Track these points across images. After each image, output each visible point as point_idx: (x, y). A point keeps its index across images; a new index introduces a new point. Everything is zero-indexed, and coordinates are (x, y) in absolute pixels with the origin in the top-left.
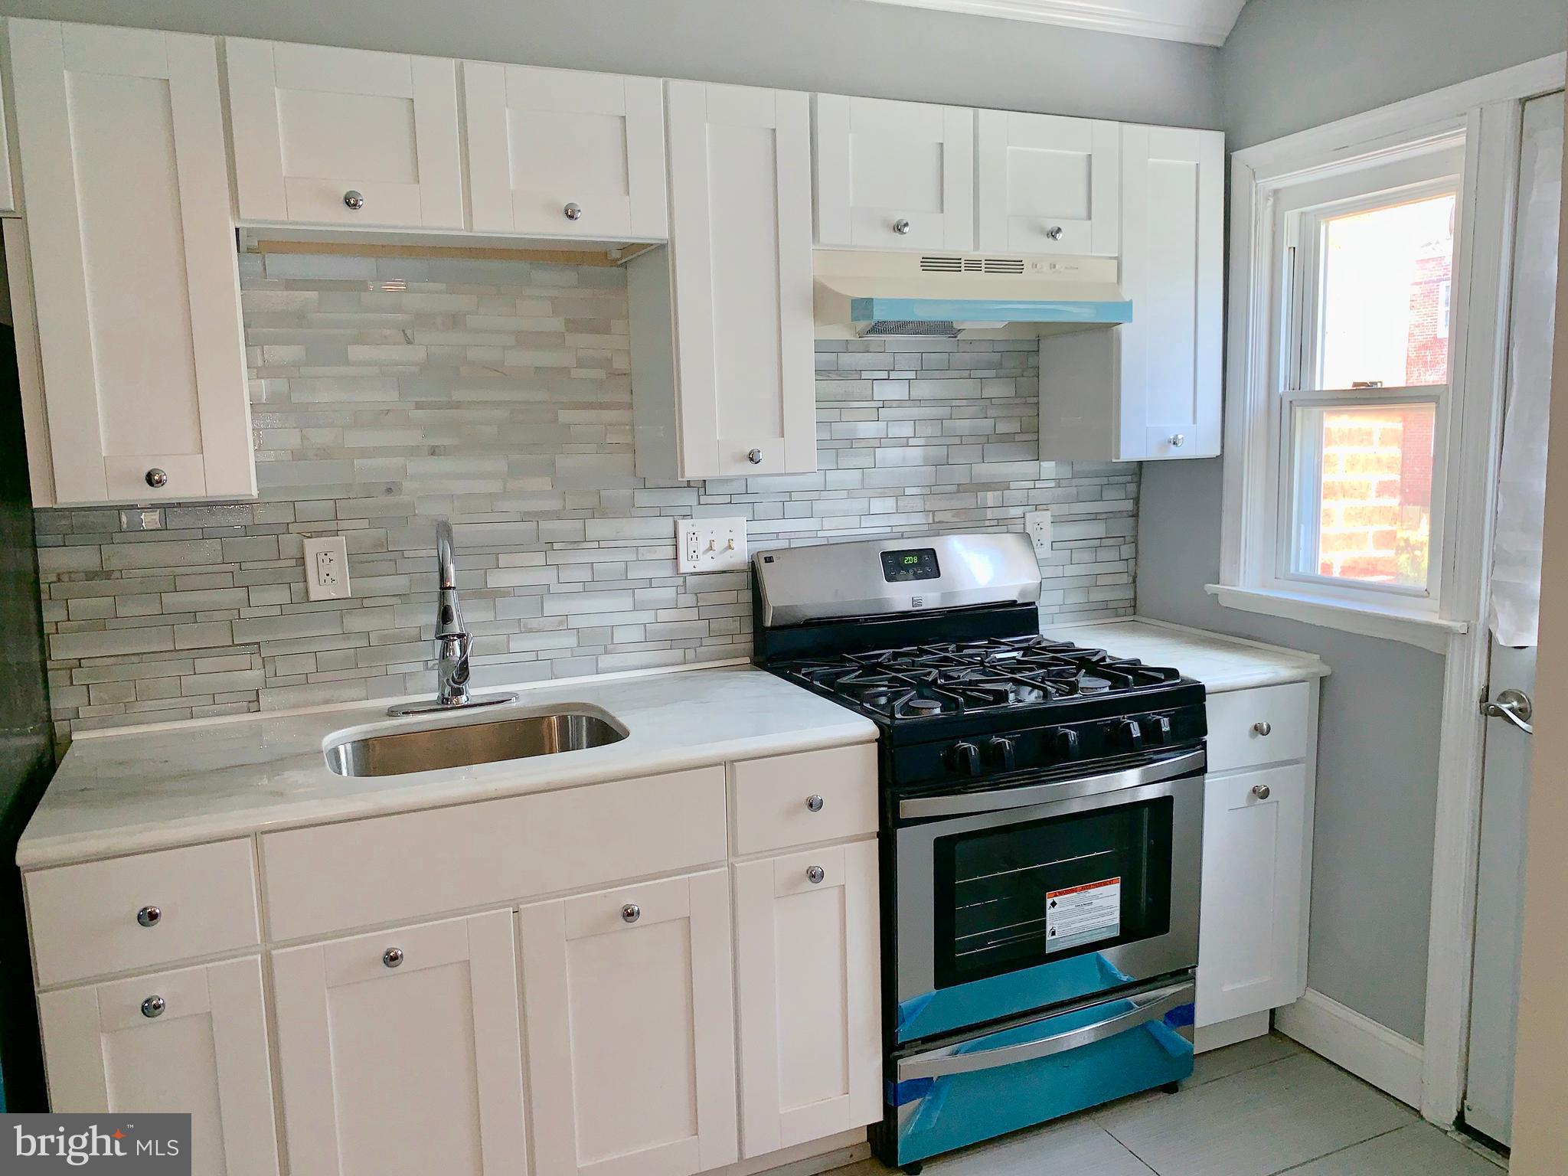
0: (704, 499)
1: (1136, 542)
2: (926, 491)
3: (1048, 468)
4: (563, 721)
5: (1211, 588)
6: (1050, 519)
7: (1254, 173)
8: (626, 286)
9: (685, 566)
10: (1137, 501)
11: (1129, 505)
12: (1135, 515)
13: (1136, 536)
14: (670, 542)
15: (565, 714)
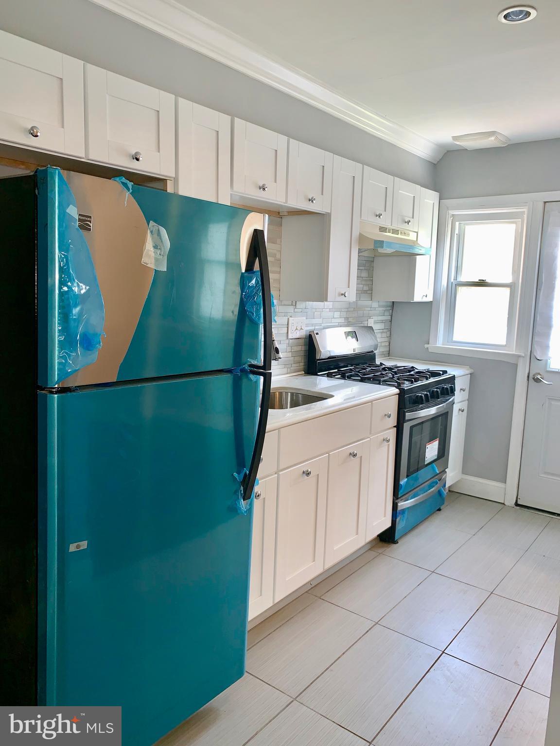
0: (296, 310)
1: (390, 331)
2: (347, 310)
3: (375, 305)
4: (281, 394)
5: (426, 346)
6: (373, 322)
7: (448, 208)
8: (281, 226)
9: (290, 337)
10: (392, 316)
11: (389, 318)
12: (391, 321)
13: (391, 329)
14: (286, 326)
15: (281, 391)
